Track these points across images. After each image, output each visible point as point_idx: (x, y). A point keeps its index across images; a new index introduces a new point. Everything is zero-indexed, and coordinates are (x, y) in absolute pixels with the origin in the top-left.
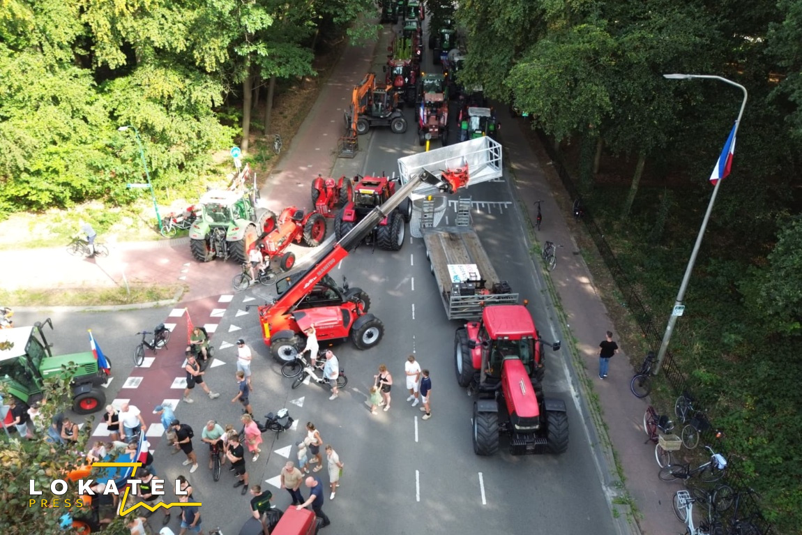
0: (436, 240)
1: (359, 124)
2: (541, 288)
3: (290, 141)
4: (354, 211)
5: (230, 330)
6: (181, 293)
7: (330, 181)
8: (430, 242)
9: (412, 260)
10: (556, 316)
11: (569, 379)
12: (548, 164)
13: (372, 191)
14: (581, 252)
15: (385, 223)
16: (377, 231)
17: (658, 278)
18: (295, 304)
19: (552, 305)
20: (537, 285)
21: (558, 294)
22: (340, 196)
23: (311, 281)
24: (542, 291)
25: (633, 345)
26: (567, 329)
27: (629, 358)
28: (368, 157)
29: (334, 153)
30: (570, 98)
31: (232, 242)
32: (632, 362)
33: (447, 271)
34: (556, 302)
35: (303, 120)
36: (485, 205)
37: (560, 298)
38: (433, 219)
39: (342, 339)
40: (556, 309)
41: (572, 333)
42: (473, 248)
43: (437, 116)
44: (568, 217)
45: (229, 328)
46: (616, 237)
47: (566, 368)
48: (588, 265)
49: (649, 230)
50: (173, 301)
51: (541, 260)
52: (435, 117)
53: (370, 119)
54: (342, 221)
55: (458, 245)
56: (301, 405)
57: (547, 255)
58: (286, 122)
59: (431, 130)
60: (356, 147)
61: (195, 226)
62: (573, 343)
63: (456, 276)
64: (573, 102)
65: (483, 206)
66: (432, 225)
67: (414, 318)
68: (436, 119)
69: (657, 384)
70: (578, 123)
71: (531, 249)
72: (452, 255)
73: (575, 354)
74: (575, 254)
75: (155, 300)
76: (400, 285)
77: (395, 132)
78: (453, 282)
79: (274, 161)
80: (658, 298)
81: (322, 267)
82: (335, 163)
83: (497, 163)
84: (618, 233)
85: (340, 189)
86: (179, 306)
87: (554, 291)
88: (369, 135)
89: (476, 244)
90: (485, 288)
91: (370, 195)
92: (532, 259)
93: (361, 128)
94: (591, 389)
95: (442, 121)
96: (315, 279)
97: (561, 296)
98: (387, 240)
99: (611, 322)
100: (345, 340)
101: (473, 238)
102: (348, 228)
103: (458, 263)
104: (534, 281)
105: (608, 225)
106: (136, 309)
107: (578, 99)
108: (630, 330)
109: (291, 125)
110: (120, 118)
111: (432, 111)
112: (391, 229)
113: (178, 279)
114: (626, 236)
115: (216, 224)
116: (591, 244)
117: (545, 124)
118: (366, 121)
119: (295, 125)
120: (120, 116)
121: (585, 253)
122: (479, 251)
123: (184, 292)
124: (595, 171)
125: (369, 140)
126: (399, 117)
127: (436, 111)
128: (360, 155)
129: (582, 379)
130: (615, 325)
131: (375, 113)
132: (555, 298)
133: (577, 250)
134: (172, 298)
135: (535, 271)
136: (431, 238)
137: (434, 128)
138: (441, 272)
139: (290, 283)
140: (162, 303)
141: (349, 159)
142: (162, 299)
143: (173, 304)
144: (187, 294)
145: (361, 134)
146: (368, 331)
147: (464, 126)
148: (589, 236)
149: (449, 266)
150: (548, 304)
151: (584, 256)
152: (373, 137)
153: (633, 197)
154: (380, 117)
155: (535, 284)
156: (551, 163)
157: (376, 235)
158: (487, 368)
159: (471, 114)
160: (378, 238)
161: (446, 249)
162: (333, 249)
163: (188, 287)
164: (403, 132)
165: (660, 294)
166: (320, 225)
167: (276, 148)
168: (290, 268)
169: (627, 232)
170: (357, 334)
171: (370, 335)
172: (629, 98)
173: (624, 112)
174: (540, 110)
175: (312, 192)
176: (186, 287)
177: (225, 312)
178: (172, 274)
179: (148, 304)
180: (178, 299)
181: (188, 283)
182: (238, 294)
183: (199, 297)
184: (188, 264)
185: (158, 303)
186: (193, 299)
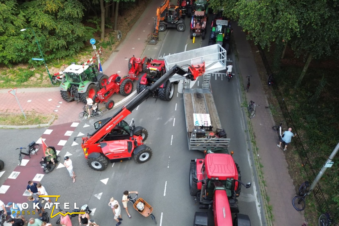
0: (190, 98)
1: (160, 26)
2: (245, 129)
3: (127, 34)
4: (146, 79)
5: (72, 145)
6: (53, 120)
7: (138, 59)
8: (186, 98)
9: (176, 107)
10: (252, 149)
11: (255, 193)
12: (257, 52)
13: (156, 69)
14: (270, 107)
15: (162, 87)
16: (158, 90)
17: (314, 128)
18: (102, 138)
19: (250, 141)
20: (243, 127)
21: (254, 134)
22: (143, 68)
23: (110, 127)
24: (245, 131)
25: (296, 172)
26: (257, 158)
27: (293, 181)
28: (163, 44)
29: (146, 41)
30: (272, 22)
31: (81, 93)
32: (294, 183)
33: (192, 118)
34: (253, 139)
35: (135, 23)
36: (220, 75)
37: (255, 136)
38: (189, 84)
39: (128, 158)
40: (252, 143)
41: (260, 160)
42: (209, 103)
43: (200, 24)
44: (264, 84)
45: (72, 143)
46: (290, 99)
47: (254, 184)
48: (273, 115)
49: (310, 96)
50: (47, 125)
51: (247, 111)
52: (199, 24)
53: (167, 24)
54: (140, 84)
55: (201, 101)
56: (99, 198)
57: (251, 109)
58: (126, 23)
59: (196, 31)
60: (157, 39)
61: (63, 84)
62: (260, 167)
63: (197, 122)
64: (274, 25)
65: (219, 76)
66: (189, 87)
67: (171, 144)
68: (200, 25)
69: (309, 201)
70: (276, 38)
71: (242, 104)
72: (197, 107)
73: (260, 176)
74: (267, 108)
75: (38, 124)
76: (167, 122)
77: (179, 31)
78: (195, 125)
79: (116, 45)
80: (313, 142)
81: (116, 119)
82: (146, 47)
83: (223, 61)
84: (292, 96)
85: (143, 64)
86: (50, 128)
87: (252, 132)
88: (166, 32)
89: (211, 101)
90: (212, 130)
91: (155, 71)
92: (242, 110)
93: (162, 29)
94: (268, 202)
95: (203, 26)
96: (112, 125)
97: (256, 135)
98: (163, 95)
99: (284, 155)
100: (129, 159)
101: (210, 97)
102: (143, 88)
103: (199, 113)
104: (242, 124)
105: (286, 91)
106: (28, 128)
107: (277, 23)
108: (295, 160)
109: (129, 26)
110: (31, 22)
111: (198, 21)
112: (165, 90)
113: (54, 111)
114: (297, 98)
115: (73, 83)
116: (276, 102)
117: (255, 37)
118: (164, 25)
119: (130, 26)
120: (32, 21)
121: (272, 108)
122: (212, 106)
123: (55, 119)
124: (282, 57)
125: (165, 35)
126: (181, 23)
127: (200, 21)
128: (159, 43)
129: (263, 194)
130: (286, 156)
131: (169, 21)
132: (252, 136)
133: (268, 105)
134: (47, 123)
135: (243, 118)
136: (187, 96)
137: (198, 30)
138: (189, 118)
139: (100, 125)
140: (41, 125)
141: (154, 45)
142: (42, 124)
143: (47, 126)
144: (56, 120)
145: (162, 31)
146: (143, 154)
147: (214, 30)
148: (275, 97)
149: (194, 114)
150: (248, 140)
151: (271, 109)
152: (168, 33)
153: (303, 76)
154: (171, 23)
155: (242, 127)
156: (258, 51)
157: (158, 93)
158: (204, 194)
159: (217, 24)
160: (158, 94)
161: (194, 103)
162: (122, 110)
163: (57, 116)
164: (183, 31)
165: (315, 140)
166: (130, 84)
167: (118, 38)
168: (112, 108)
169: (297, 96)
170: (136, 156)
171: (144, 156)
172: (311, 23)
173: (306, 31)
174: (253, 29)
175: (129, 65)
176: (56, 116)
177: (73, 133)
178: (51, 108)
179: (34, 126)
180: (50, 123)
181: (58, 114)
182: (82, 122)
183: (62, 123)
184: (61, 103)
185: (39, 126)
186: (58, 124)
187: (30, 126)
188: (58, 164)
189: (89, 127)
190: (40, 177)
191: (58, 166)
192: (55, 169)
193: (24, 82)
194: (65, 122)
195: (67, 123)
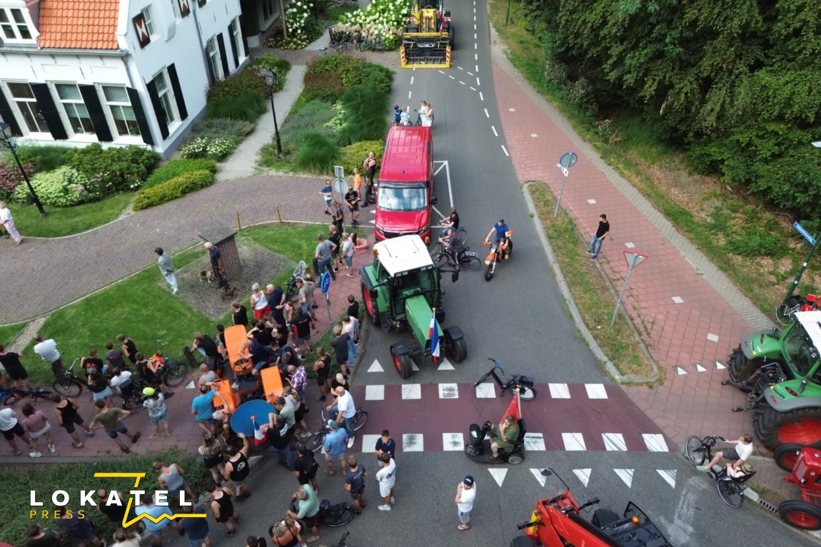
5: (577, 472)
6: (640, 381)
45: (581, 468)
50: (618, 377)
86: (611, 388)
106: (587, 345)
113: (675, 366)
123: (647, 383)
134: (622, 374)
140: (610, 366)
142: (614, 365)
143: (612, 379)
144: (645, 388)
163: (661, 384)
176: (660, 381)
177: (621, 452)
178: (685, 355)
179: (600, 354)
180: (627, 381)
181: (672, 381)
182: (676, 457)
183: (642, 406)
184: (720, 366)
185: (606, 362)
186: (635, 399)
187: (593, 345)
188: (504, 465)
189: (669, 485)
190: (455, 443)
191: (496, 467)
192: (484, 466)
193: (739, 254)
194: (650, 414)
195: (649, 419)
